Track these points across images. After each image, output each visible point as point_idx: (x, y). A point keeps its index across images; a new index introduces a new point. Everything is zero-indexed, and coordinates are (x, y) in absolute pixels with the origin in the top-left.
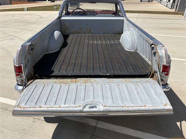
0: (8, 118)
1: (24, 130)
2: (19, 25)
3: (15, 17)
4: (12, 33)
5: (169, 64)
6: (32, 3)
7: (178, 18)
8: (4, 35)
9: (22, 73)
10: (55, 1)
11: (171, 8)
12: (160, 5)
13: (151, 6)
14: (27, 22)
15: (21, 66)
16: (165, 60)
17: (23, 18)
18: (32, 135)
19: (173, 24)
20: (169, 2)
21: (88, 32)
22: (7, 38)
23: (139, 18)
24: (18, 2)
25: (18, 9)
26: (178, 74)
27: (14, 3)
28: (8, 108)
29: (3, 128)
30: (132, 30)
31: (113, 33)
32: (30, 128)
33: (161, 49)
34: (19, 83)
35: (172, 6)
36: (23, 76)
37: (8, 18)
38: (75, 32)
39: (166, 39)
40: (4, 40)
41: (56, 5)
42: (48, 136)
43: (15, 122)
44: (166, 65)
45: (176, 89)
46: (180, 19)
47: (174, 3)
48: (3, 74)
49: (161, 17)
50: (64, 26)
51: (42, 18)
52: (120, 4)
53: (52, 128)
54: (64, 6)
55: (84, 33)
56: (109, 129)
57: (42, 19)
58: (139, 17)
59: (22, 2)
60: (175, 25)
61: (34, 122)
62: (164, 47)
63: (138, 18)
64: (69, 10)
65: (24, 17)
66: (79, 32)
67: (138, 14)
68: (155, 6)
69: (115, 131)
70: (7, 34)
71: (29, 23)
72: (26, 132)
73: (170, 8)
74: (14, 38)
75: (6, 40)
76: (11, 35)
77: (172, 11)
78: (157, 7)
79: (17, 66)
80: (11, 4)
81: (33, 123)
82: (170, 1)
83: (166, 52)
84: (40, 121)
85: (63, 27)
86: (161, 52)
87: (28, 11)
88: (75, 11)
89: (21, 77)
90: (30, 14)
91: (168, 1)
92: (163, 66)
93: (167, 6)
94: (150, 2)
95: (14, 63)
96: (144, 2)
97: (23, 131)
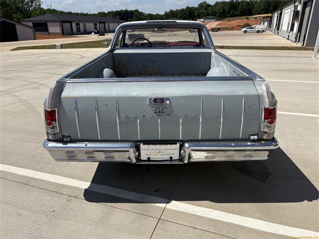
0: (28, 195)
1: (54, 211)
2: (48, 69)
3: (41, 57)
4: (37, 80)
5: (274, 107)
6: (69, 37)
7: (305, 56)
8: (24, 83)
9: (55, 121)
10: (105, 34)
11: (296, 42)
12: (277, 36)
13: (263, 40)
14: (60, 63)
15: (55, 110)
16: (267, 100)
17: (54, 58)
18: (65, 219)
19: (297, 64)
20: (291, 32)
21: (155, 73)
22: (29, 87)
23: (241, 56)
24: (46, 36)
25: (46, 46)
26: (302, 136)
27: (40, 37)
28: (29, 181)
29: (22, 208)
30: (222, 66)
31: (195, 73)
32: (63, 210)
33: (260, 85)
34: (51, 138)
35: (296, 38)
36: (56, 126)
37: (30, 59)
38: (135, 73)
39: (284, 86)
40: (24, 89)
41: (106, 40)
42: (90, 220)
43: (39, 201)
44: (269, 108)
45: (297, 157)
46: (308, 57)
47: (299, 34)
48: (23, 136)
49: (276, 55)
50: (119, 63)
51: (84, 57)
52: (204, 29)
53: (97, 210)
54: (119, 33)
55: (149, 73)
56: (185, 211)
57: (84, 59)
58: (240, 54)
59: (52, 37)
60: (300, 65)
61: (68, 201)
62: (264, 81)
63: (238, 56)
64: (126, 42)
65: (56, 57)
66: (142, 73)
67: (240, 50)
68: (269, 39)
69: (196, 214)
70: (28, 81)
71: (64, 65)
72: (57, 214)
73: (294, 40)
74: (40, 87)
75: (28, 89)
76: (35, 83)
77: (297, 46)
78: (271, 39)
79: (50, 110)
80: (35, 39)
81: (68, 203)
82: (293, 31)
83: (268, 88)
84: (78, 201)
85: (117, 64)
86: (261, 89)
87: (61, 48)
88: (135, 42)
89: (53, 128)
90: (65, 53)
91: (289, 30)
92: (266, 109)
93: (288, 39)
94: (260, 34)
95: (45, 107)
96: (250, 33)
97: (52, 214)
